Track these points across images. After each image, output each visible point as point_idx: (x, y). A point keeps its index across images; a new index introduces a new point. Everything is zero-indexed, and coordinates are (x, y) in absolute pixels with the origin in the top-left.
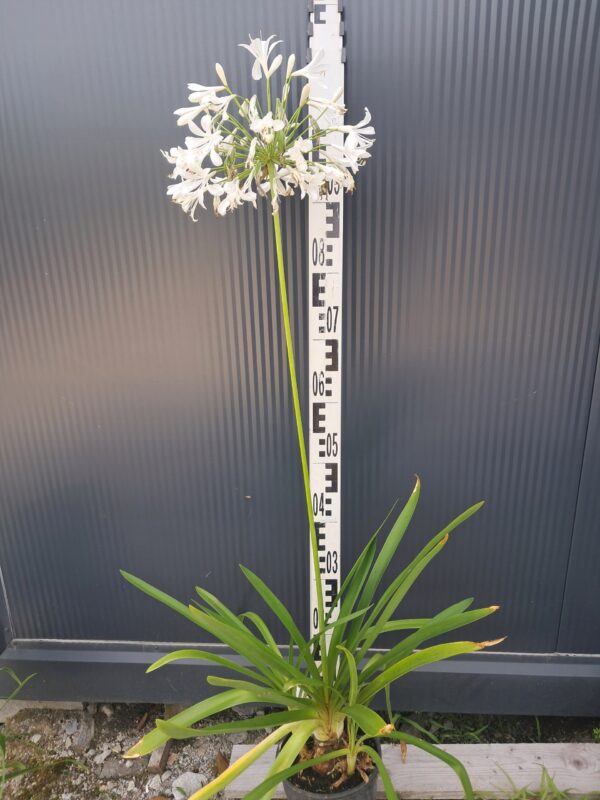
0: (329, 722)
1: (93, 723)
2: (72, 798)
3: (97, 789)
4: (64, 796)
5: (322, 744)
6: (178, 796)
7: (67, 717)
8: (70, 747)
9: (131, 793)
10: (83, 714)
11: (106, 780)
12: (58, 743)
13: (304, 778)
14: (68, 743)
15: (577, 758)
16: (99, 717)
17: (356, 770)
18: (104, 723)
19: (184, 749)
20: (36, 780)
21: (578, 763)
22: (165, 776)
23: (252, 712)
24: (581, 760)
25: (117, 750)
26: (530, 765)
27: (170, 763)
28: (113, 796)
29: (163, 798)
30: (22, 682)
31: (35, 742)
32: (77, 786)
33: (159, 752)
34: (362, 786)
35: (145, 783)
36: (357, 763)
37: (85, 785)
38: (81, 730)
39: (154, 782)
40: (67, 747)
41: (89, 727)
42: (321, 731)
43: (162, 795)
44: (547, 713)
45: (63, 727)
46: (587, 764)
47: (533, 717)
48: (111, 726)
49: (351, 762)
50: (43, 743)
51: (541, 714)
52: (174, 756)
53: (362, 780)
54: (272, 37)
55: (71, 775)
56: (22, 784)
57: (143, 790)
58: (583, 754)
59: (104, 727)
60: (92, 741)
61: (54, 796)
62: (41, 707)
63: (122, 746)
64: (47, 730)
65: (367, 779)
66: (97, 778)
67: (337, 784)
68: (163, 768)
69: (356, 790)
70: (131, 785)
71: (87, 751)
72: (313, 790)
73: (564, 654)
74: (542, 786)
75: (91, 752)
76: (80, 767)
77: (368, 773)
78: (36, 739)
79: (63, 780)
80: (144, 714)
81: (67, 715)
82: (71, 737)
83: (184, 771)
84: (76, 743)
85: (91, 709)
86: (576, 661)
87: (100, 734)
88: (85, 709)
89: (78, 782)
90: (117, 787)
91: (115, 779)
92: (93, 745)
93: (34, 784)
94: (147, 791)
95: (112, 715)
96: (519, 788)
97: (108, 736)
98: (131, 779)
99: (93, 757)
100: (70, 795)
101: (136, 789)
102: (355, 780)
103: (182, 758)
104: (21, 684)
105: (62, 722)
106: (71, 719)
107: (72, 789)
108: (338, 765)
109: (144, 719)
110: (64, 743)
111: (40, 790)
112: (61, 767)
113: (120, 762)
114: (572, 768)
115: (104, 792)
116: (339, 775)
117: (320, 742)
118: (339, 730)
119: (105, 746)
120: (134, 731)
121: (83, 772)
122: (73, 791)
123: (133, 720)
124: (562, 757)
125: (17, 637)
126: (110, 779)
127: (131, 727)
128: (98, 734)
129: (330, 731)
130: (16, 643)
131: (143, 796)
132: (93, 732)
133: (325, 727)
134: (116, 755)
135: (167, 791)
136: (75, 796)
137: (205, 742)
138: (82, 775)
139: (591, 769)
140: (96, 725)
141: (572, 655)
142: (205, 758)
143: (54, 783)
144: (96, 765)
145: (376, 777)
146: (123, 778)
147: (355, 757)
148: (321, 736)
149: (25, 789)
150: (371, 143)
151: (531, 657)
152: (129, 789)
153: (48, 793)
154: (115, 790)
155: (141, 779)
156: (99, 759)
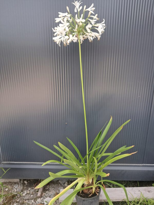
0: (88, 179)
1: (22, 185)
2: (17, 204)
3: (24, 202)
4: (14, 204)
5: (86, 185)
6: (46, 203)
7: (15, 184)
8: (16, 192)
9: (33, 203)
10: (19, 183)
11: (26, 200)
12: (13, 191)
13: (81, 194)
14: (16, 191)
15: (149, 190)
16: (24, 184)
17: (95, 192)
18: (25, 186)
19: (46, 192)
20: (7, 200)
21: (149, 191)
22: (42, 198)
23: (64, 182)
24: (150, 191)
25: (29, 192)
26: (137, 192)
27: (43, 195)
28: (28, 204)
29: (41, 204)
30: (6, 171)
31: (7, 190)
32: (18, 202)
33: (40, 193)
34: (96, 196)
35: (36, 200)
36: (95, 190)
37: (20, 201)
38: (19, 187)
39: (39, 200)
40: (15, 191)
41: (21, 186)
42: (86, 182)
43: (41, 203)
44: (140, 180)
45: (14, 186)
46: (151, 191)
47: (137, 181)
48: (27, 186)
49: (94, 190)
50: (9, 190)
51: (139, 180)
52: (44, 194)
53: (96, 195)
54: (80, 1)
55: (16, 199)
56: (3, 201)
57: (36, 202)
58: (150, 189)
59: (25, 187)
60: (22, 190)
61: (12, 204)
62: (8, 181)
63: (30, 191)
64: (10, 187)
65: (98, 194)
66: (23, 199)
67: (90, 195)
68: (41, 196)
69: (95, 197)
70: (33, 201)
71: (21, 193)
72: (84, 197)
73: (145, 164)
74: (141, 197)
75: (22, 193)
76: (19, 196)
77: (98, 193)
78: (7, 189)
79: (14, 200)
80: (35, 183)
81: (15, 183)
82: (17, 189)
83: (47, 197)
84: (18, 190)
85: (22, 182)
86: (148, 166)
87: (24, 188)
88: (20, 182)
89: (18, 200)
90: (29, 202)
91: (28, 200)
92: (22, 191)
93: (6, 201)
94: (37, 202)
95: (27, 184)
96: (135, 197)
97: (26, 189)
98: (33, 199)
99: (22, 194)
100: (16, 204)
101: (34, 202)
102: (95, 195)
103: (46, 194)
104: (5, 172)
105: (14, 185)
106: (16, 184)
107: (17, 202)
108: (90, 191)
109: (36, 184)
110: (14, 191)
111: (8, 203)
112: (13, 196)
113: (29, 195)
114: (148, 193)
115: (25, 203)
116: (90, 193)
117: (86, 184)
118: (91, 181)
119: (25, 191)
120: (33, 187)
121: (19, 198)
122: (17, 203)
123: (33, 185)
124: (145, 190)
125: (3, 161)
126: (27, 200)
127: (32, 187)
128: (23, 188)
129: (88, 181)
130: (3, 163)
131: (36, 204)
132: (22, 188)
133: (87, 180)
134: (28, 193)
135: (43, 202)
136: (18, 204)
137: (52, 190)
138: (19, 199)
139: (152, 193)
140: (23, 186)
141: (147, 165)
142: (52, 194)
143: (12, 201)
144: (23, 196)
145: (100, 194)
146: (31, 199)
147: (95, 188)
148: (86, 183)
149: (4, 203)
150: (105, 27)
151: (137, 165)
152: (32, 202)
153: (10, 203)
154: (28, 202)
155: (35, 200)
156: (24, 195)
